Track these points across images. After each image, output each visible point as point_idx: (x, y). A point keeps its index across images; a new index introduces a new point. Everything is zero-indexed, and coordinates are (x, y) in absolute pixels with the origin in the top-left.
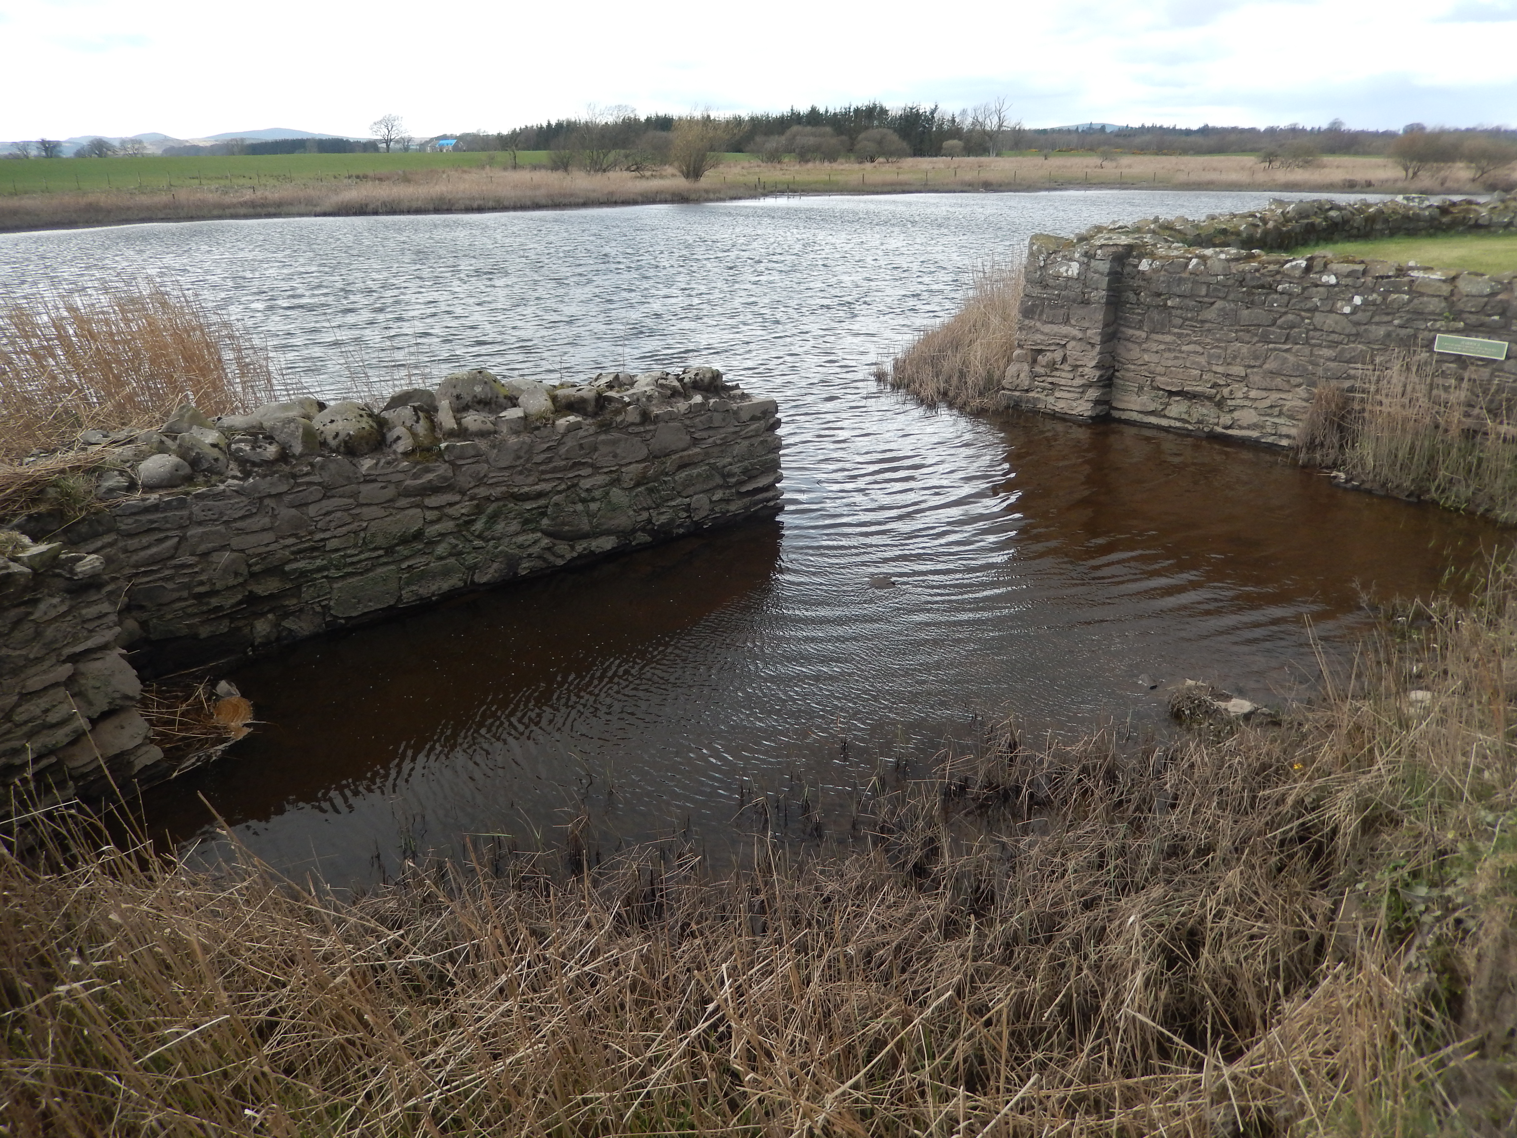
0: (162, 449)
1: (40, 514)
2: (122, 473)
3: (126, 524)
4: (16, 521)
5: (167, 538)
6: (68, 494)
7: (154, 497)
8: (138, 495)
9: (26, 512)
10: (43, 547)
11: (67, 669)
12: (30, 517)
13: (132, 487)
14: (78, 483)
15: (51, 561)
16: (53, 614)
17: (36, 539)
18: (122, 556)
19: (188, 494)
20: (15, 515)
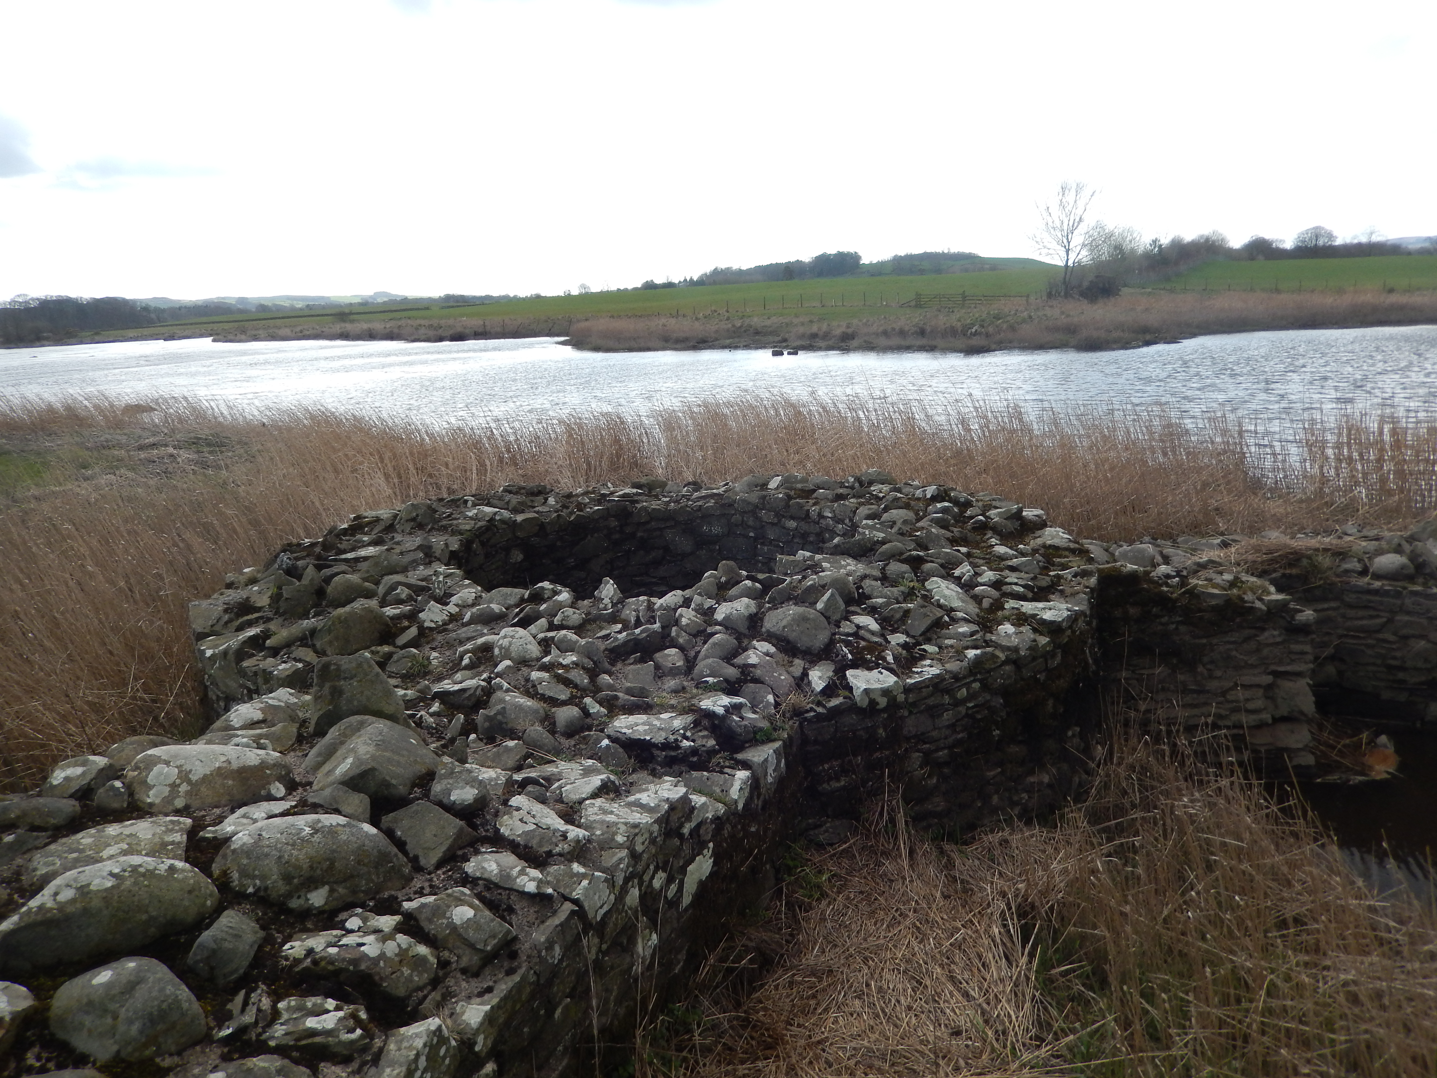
0: (1398, 550)
1: (1290, 575)
2: (1360, 561)
3: (1350, 598)
4: (1274, 575)
5: (1378, 616)
6: (1316, 566)
7: (1377, 584)
8: (1367, 579)
9: (1282, 571)
10: (1280, 597)
11: (1268, 679)
12: (1284, 575)
13: (1364, 572)
14: (1325, 561)
15: (1282, 606)
16: (1271, 641)
17: (1280, 590)
18: (1340, 619)
19: (1405, 588)
20: (1275, 571)
